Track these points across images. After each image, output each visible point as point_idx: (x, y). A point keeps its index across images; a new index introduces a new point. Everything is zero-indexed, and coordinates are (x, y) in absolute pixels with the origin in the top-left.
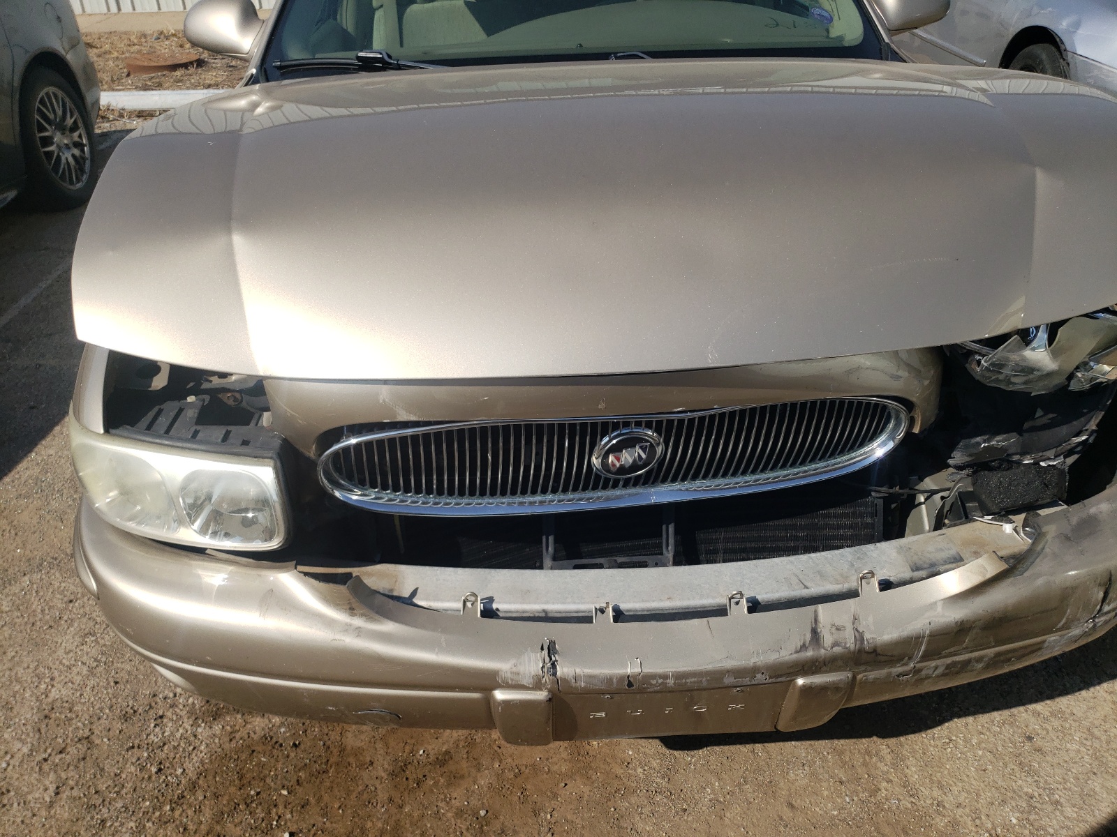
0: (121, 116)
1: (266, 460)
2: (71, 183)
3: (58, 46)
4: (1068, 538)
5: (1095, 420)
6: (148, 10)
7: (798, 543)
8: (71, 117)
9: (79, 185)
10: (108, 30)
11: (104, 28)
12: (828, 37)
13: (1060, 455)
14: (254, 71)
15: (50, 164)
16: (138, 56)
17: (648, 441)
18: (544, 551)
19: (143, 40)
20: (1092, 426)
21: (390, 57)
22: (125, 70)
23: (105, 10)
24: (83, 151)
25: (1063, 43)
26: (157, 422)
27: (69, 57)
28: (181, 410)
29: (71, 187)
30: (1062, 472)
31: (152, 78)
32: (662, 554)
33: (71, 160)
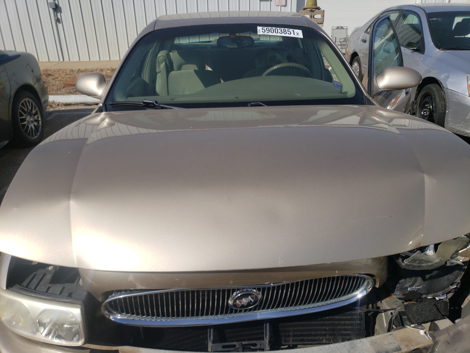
0: (58, 105)
1: (77, 305)
2: (32, 136)
3: (31, 81)
4: (449, 343)
5: (460, 278)
6: (75, 60)
7: (326, 332)
8: (35, 110)
9: (36, 137)
10: (58, 69)
11: (57, 68)
12: (341, 92)
13: (445, 294)
14: (101, 105)
15: (24, 129)
16: (69, 80)
17: (253, 295)
18: (209, 338)
19: (72, 73)
20: (458, 280)
21: (156, 102)
22: (63, 85)
23: (58, 60)
24: (39, 123)
25: (442, 84)
26: (32, 282)
27: (36, 86)
28: (45, 275)
29: (32, 138)
30: (446, 303)
31: (73, 89)
32: (263, 339)
33: (33, 127)
